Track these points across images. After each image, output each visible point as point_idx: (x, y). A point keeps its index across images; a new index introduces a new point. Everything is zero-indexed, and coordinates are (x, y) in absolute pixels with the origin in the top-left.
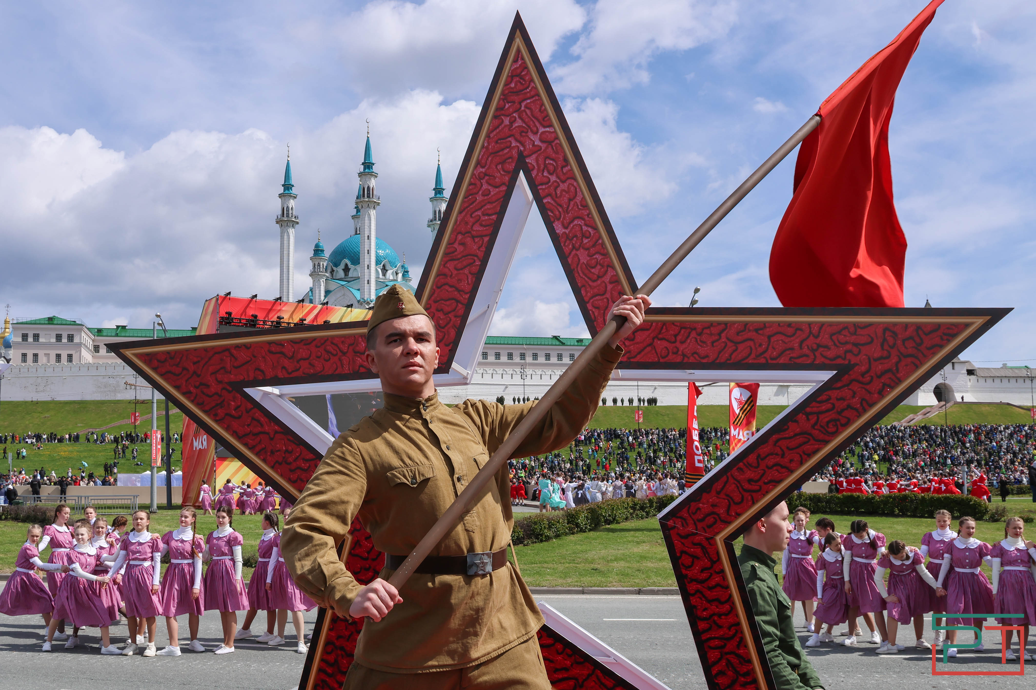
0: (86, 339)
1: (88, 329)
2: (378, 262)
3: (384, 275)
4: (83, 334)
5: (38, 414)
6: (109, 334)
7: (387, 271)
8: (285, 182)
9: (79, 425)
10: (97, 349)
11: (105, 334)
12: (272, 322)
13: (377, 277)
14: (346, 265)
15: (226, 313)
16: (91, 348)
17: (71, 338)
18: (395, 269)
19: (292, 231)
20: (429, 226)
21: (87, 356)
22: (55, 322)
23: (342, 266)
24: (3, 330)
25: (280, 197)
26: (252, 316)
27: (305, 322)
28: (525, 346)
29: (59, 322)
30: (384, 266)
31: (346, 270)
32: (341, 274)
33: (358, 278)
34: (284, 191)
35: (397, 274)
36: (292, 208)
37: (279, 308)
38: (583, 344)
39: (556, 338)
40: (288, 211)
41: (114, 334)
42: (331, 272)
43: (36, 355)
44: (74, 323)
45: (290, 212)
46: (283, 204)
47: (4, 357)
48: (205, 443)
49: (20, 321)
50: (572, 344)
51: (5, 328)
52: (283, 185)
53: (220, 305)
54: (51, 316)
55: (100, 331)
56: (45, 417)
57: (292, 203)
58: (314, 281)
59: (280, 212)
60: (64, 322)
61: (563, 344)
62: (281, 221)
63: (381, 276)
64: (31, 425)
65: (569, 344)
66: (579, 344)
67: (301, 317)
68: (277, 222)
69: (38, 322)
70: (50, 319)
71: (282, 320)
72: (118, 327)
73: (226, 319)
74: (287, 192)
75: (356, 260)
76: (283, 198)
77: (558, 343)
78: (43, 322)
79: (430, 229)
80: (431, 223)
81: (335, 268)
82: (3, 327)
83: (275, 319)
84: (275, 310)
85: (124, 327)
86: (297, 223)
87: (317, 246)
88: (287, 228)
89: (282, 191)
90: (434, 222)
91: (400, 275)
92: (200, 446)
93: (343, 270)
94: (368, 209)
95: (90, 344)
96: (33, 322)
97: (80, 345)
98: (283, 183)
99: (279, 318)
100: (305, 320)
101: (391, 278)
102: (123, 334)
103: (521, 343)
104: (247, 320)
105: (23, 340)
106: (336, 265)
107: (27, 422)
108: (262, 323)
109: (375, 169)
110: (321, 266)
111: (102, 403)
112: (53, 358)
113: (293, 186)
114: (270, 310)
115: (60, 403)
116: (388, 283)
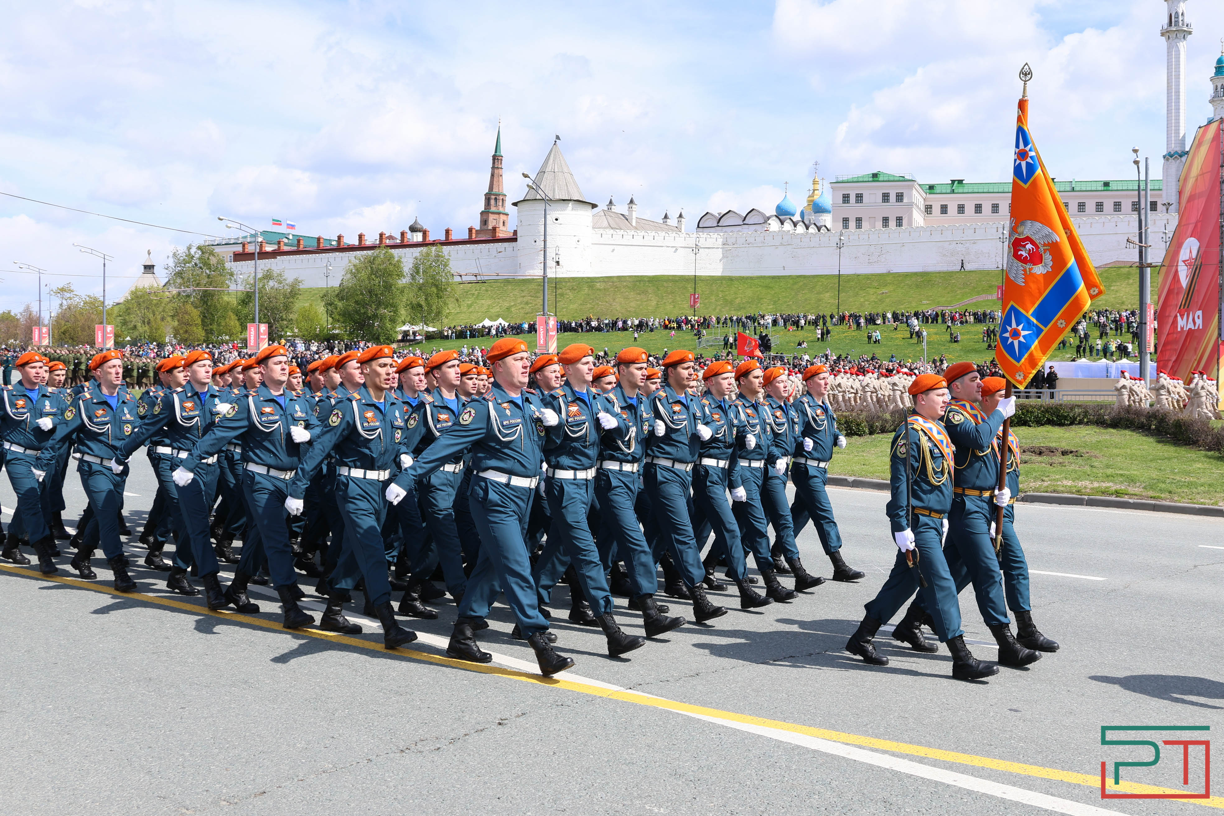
0: (917, 197)
1: (919, 185)
4: (914, 192)
5: (874, 290)
6: (944, 191)
9: (925, 302)
10: (928, 209)
11: (938, 191)
16: (923, 208)
17: (900, 197)
19: (1182, 45)
21: (918, 218)
22: (881, 179)
24: (811, 192)
29: (886, 179)
36: (1182, 14)
40: (1177, 17)
41: (949, 191)
43: (859, 220)
44: (903, 179)
45: (1180, 18)
46: (1169, 9)
47: (815, 224)
48: (1199, 322)
49: (840, 179)
51: (814, 190)
54: (875, 172)
55: (931, 187)
56: (883, 293)
57: (1182, 7)
58: (1215, 109)
59: (1166, 21)
60: (892, 179)
62: (1168, 32)
64: (867, 303)
68: (1162, 35)
69: (861, 179)
70: (875, 175)
72: (953, 182)
78: (865, 179)
82: (812, 189)
85: (960, 182)
86: (1190, 33)
88: (1176, 40)
92: (1191, 325)
95: (922, 204)
96: (855, 180)
97: (911, 205)
102: (960, 191)
105: (844, 202)
107: (862, 300)
111: (950, 275)
112: (880, 224)
115: (899, 275)
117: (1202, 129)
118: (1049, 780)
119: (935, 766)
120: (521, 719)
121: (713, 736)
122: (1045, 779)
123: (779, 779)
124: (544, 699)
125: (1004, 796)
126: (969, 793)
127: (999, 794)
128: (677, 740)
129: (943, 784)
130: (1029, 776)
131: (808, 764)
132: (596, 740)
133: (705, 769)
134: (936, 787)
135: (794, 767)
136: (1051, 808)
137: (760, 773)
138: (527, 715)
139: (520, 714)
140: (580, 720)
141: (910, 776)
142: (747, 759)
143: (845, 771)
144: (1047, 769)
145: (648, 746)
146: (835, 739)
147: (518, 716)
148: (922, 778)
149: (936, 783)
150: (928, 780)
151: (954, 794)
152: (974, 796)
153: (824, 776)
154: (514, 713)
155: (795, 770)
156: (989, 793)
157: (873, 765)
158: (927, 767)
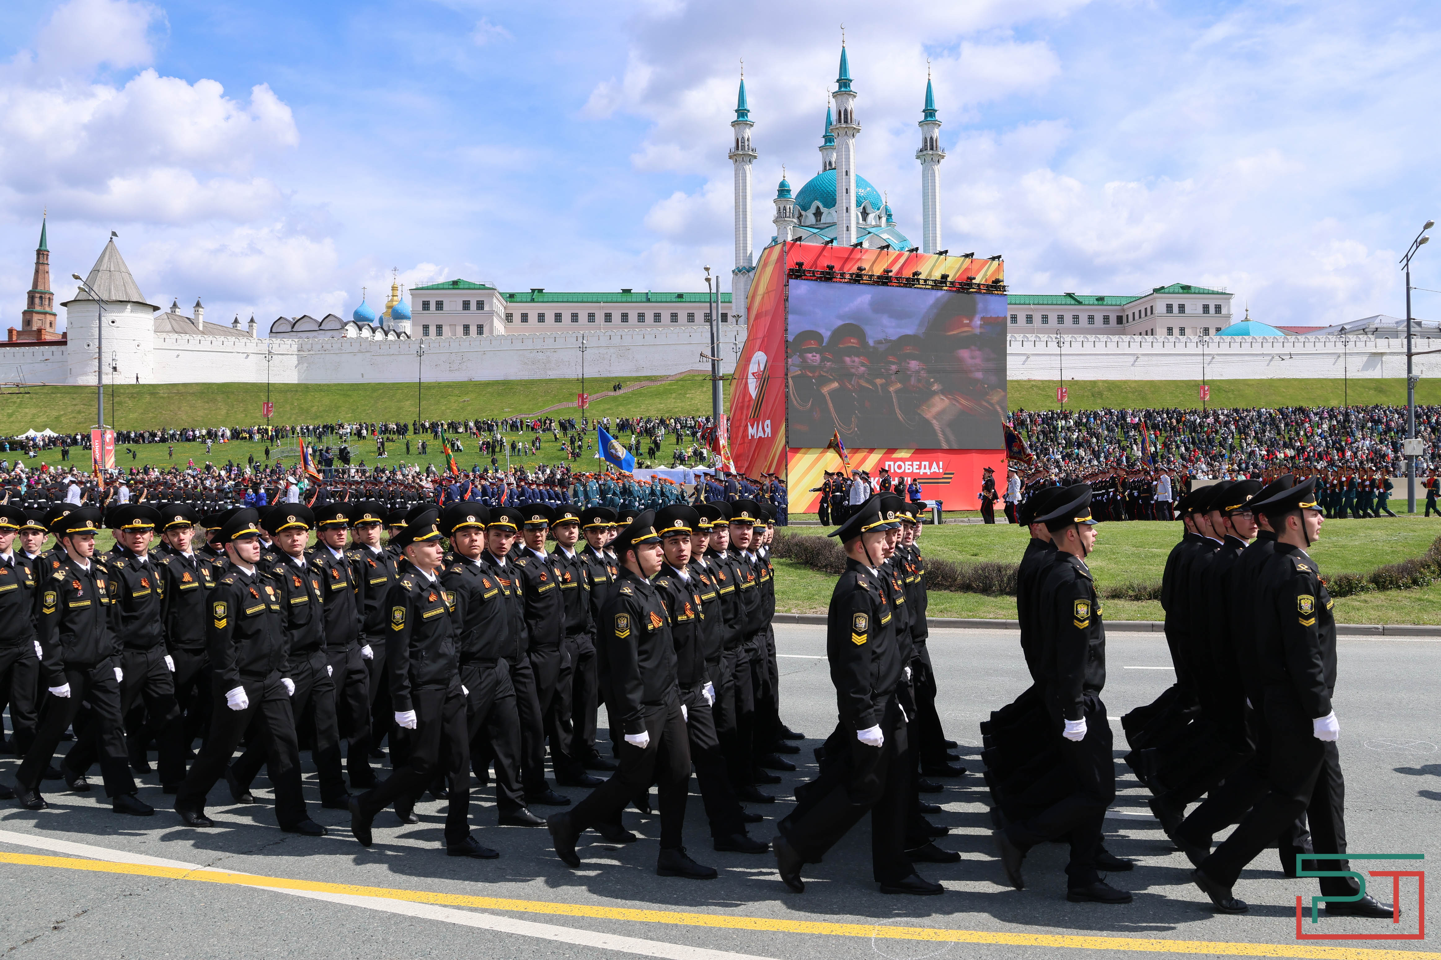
0: (498, 306)
1: (500, 293)
2: (858, 204)
3: (864, 219)
4: (495, 300)
5: (456, 398)
6: (524, 300)
7: (868, 214)
8: (739, 106)
9: (507, 410)
10: (509, 317)
11: (518, 300)
12: (851, 275)
13: (858, 223)
14: (818, 208)
15: (797, 264)
16: (503, 316)
17: (480, 305)
18: (878, 213)
19: (748, 168)
20: (918, 157)
21: (499, 326)
22: (461, 286)
23: (813, 210)
24: (390, 298)
25: (733, 126)
26: (828, 267)
27: (890, 274)
28: (1032, 306)
29: (466, 286)
30: (864, 208)
31: (818, 214)
32: (811, 219)
33: (834, 224)
34: (738, 117)
35: (880, 218)
36: (748, 139)
37: (859, 256)
38: (1105, 303)
39: (1070, 295)
40: (743, 142)
41: (529, 300)
42: (798, 218)
43: (439, 328)
44: (483, 287)
45: (746, 144)
46: (736, 134)
47: (394, 331)
48: (768, 430)
49: (420, 286)
50: (1091, 303)
51: (393, 297)
52: (736, 111)
53: (787, 253)
54: (455, 279)
55: (512, 296)
56: (464, 401)
57: (748, 133)
58: (778, 228)
59: (733, 145)
60: (472, 286)
61: (1080, 303)
62: (735, 155)
63: (861, 221)
64: (449, 411)
65: (1087, 303)
66: (1100, 302)
67: (885, 267)
68: (730, 157)
69: (441, 287)
70: (455, 283)
71: (863, 272)
72: (533, 290)
73: (797, 271)
74: (741, 119)
75: (830, 201)
76: (737, 127)
77: (1073, 302)
78: (445, 287)
79: (919, 161)
80: (921, 154)
81: (803, 213)
82: (390, 295)
83: (854, 270)
84: (853, 259)
85: (540, 291)
86: (755, 157)
87: (782, 185)
88: (743, 163)
89: (735, 118)
90: (925, 152)
91: (884, 219)
92: (761, 434)
93: (814, 214)
94: (846, 137)
95: (502, 312)
96: (435, 287)
97: (492, 313)
98: (736, 108)
99: (860, 269)
100: (891, 271)
101: (874, 223)
102: (540, 300)
103: (1027, 302)
104: (822, 273)
105: (424, 309)
106: (805, 208)
107: (443, 408)
108: (839, 277)
109: (853, 87)
110: (788, 210)
111: (532, 383)
112: (460, 330)
113: (748, 111)
114: (847, 260)
115: (481, 383)
116: (870, 230)
117: (767, 251)
118: (647, 924)
119: (535, 921)
120: (82, 918)
121: (303, 912)
122: (643, 922)
123: (376, 954)
124: (109, 890)
125: (605, 946)
126: (571, 946)
127: (600, 945)
128: (263, 921)
129: (544, 940)
130: (628, 922)
131: (406, 933)
132: (172, 933)
133: (296, 954)
134: (537, 945)
135: (391, 939)
136: (651, 954)
137: (356, 950)
138: (89, 913)
139: (80, 912)
140: (152, 911)
141: (510, 935)
142: (341, 935)
143: (444, 937)
144: (645, 911)
145: (232, 933)
146: (432, 902)
147: (78, 915)
148: (523, 936)
149: (538, 939)
150: (529, 937)
151: (556, 951)
152: (575, 950)
153: (424, 946)
154: (73, 911)
155: (392, 942)
156: (590, 944)
157: (473, 927)
158: (528, 922)
